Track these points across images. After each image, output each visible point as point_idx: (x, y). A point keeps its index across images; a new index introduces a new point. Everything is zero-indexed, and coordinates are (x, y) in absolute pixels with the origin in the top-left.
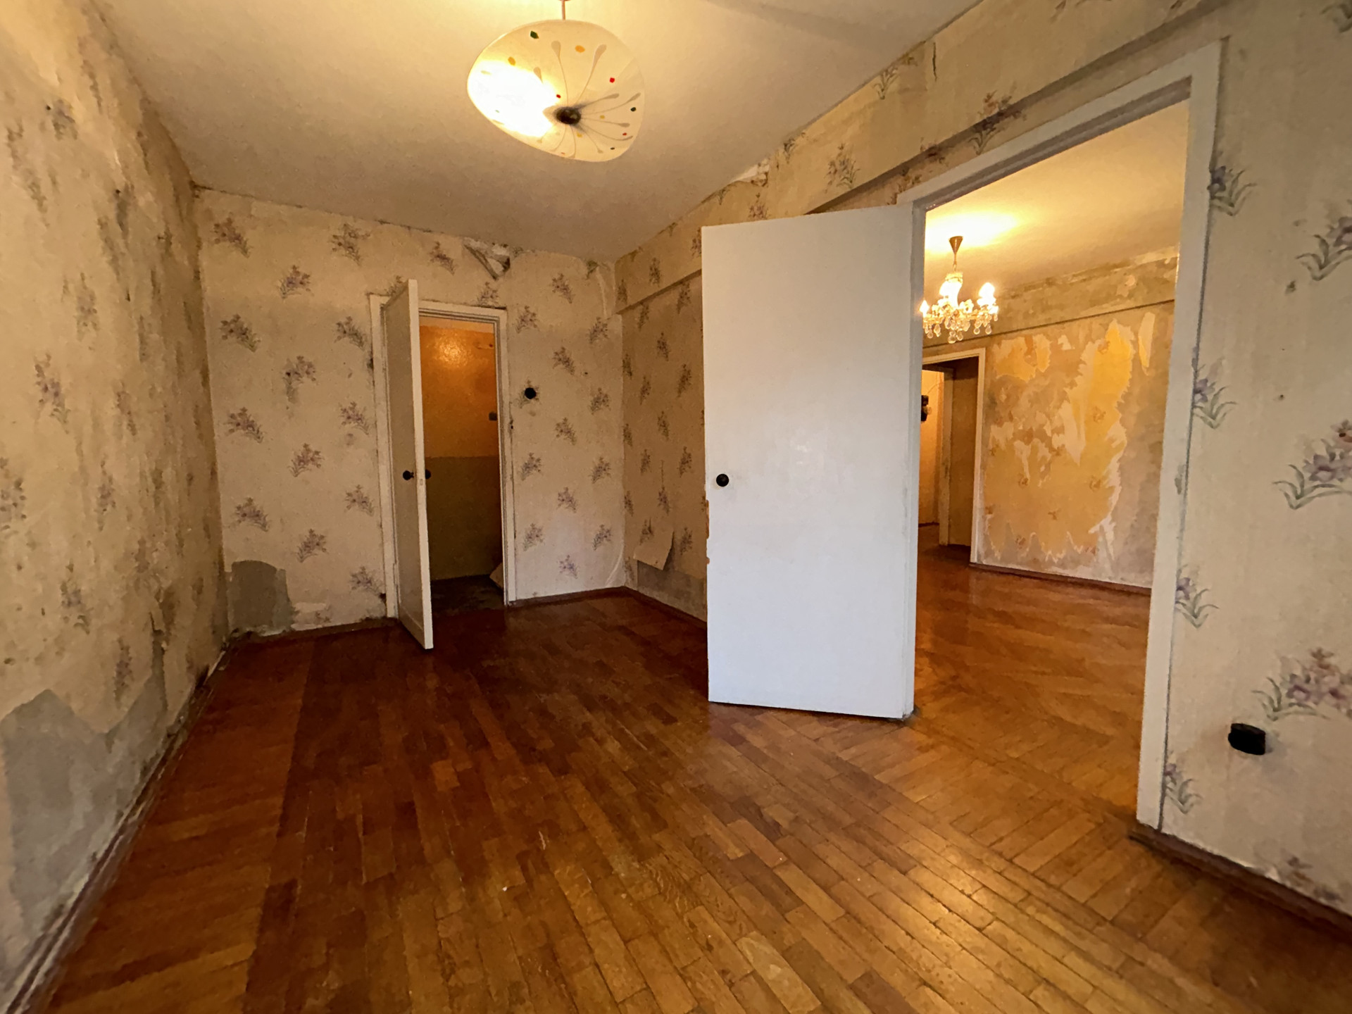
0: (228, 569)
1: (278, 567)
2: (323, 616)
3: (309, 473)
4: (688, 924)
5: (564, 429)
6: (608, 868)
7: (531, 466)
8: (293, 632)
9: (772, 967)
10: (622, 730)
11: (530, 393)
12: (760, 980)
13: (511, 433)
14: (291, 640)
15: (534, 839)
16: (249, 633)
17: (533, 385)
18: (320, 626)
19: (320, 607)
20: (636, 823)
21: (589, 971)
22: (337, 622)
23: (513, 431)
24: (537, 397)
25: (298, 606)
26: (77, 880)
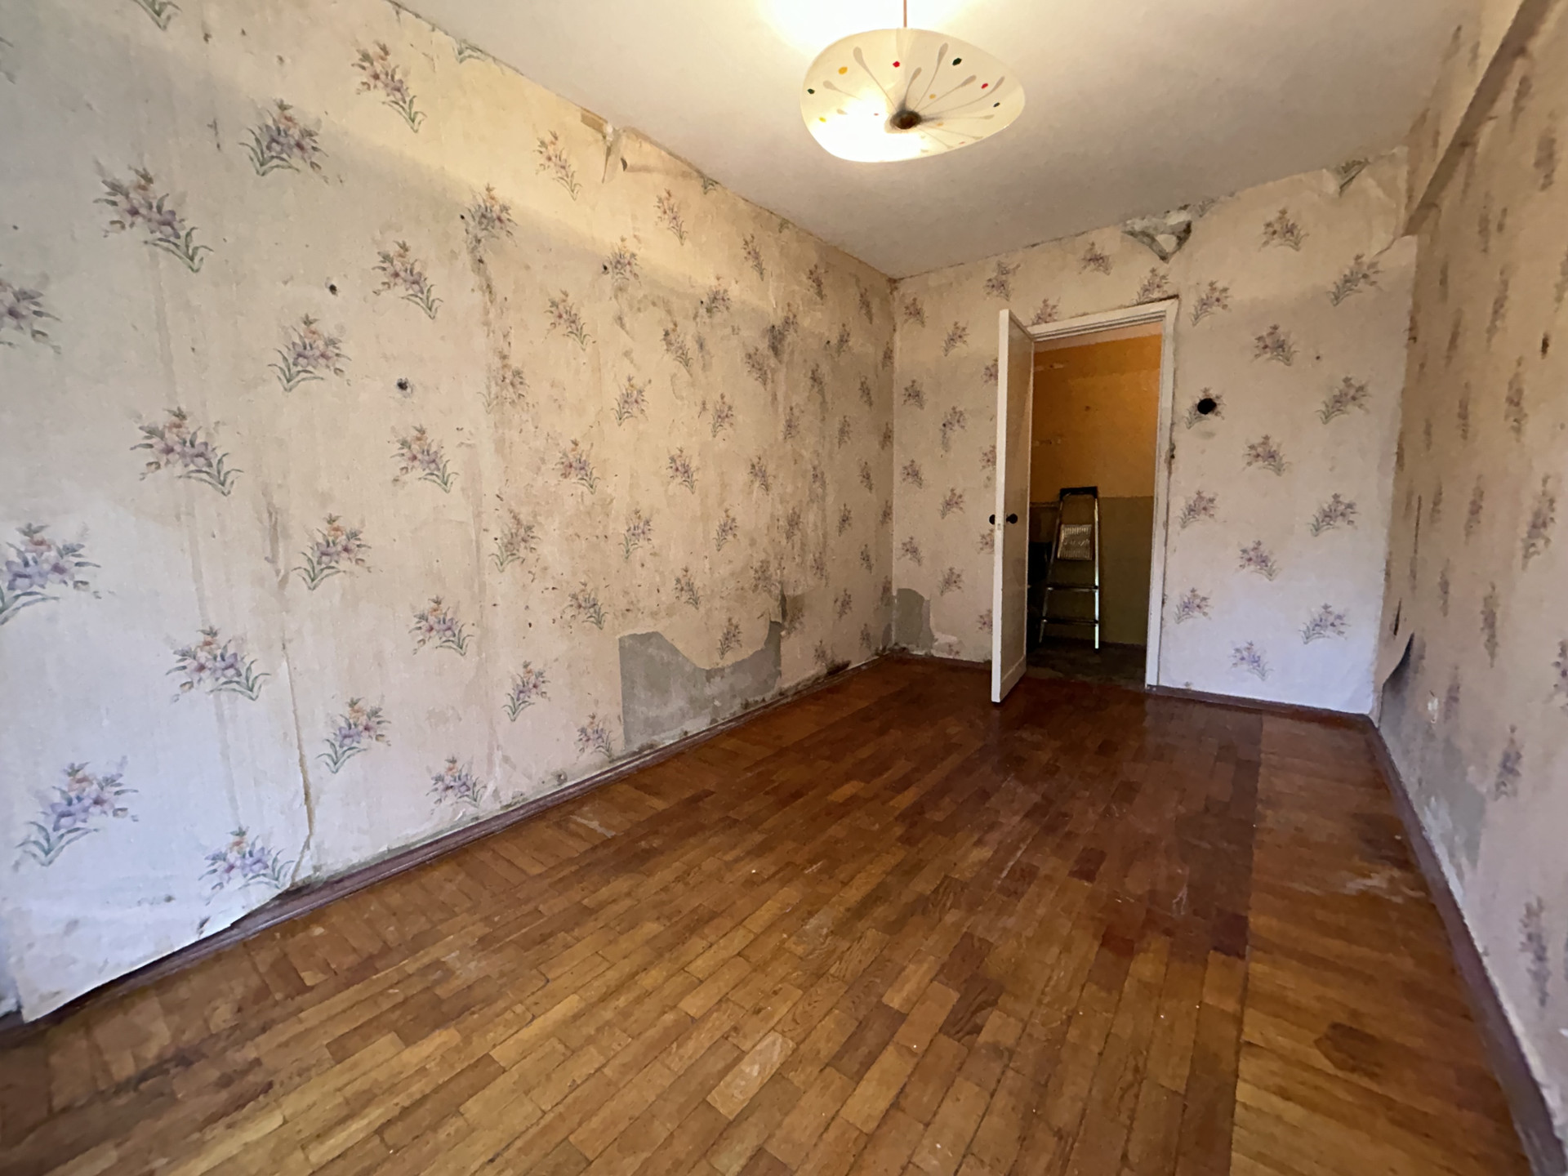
0: (894, 593)
1: (926, 598)
2: (955, 649)
3: (954, 515)
4: (776, 988)
5: (1266, 454)
6: (811, 914)
7: (1200, 507)
8: (932, 656)
9: (757, 1067)
10: (1018, 848)
11: (1207, 406)
12: (738, 1060)
13: (1170, 464)
14: (929, 661)
15: (812, 862)
16: (904, 649)
17: (1213, 394)
18: (951, 657)
19: (953, 639)
20: (880, 911)
21: (704, 943)
22: (964, 657)
23: (1173, 461)
24: (1219, 408)
25: (937, 635)
26: (669, 738)
